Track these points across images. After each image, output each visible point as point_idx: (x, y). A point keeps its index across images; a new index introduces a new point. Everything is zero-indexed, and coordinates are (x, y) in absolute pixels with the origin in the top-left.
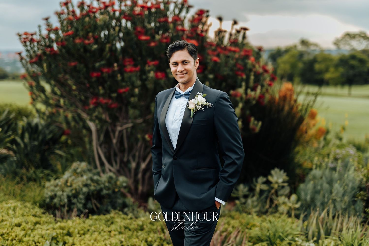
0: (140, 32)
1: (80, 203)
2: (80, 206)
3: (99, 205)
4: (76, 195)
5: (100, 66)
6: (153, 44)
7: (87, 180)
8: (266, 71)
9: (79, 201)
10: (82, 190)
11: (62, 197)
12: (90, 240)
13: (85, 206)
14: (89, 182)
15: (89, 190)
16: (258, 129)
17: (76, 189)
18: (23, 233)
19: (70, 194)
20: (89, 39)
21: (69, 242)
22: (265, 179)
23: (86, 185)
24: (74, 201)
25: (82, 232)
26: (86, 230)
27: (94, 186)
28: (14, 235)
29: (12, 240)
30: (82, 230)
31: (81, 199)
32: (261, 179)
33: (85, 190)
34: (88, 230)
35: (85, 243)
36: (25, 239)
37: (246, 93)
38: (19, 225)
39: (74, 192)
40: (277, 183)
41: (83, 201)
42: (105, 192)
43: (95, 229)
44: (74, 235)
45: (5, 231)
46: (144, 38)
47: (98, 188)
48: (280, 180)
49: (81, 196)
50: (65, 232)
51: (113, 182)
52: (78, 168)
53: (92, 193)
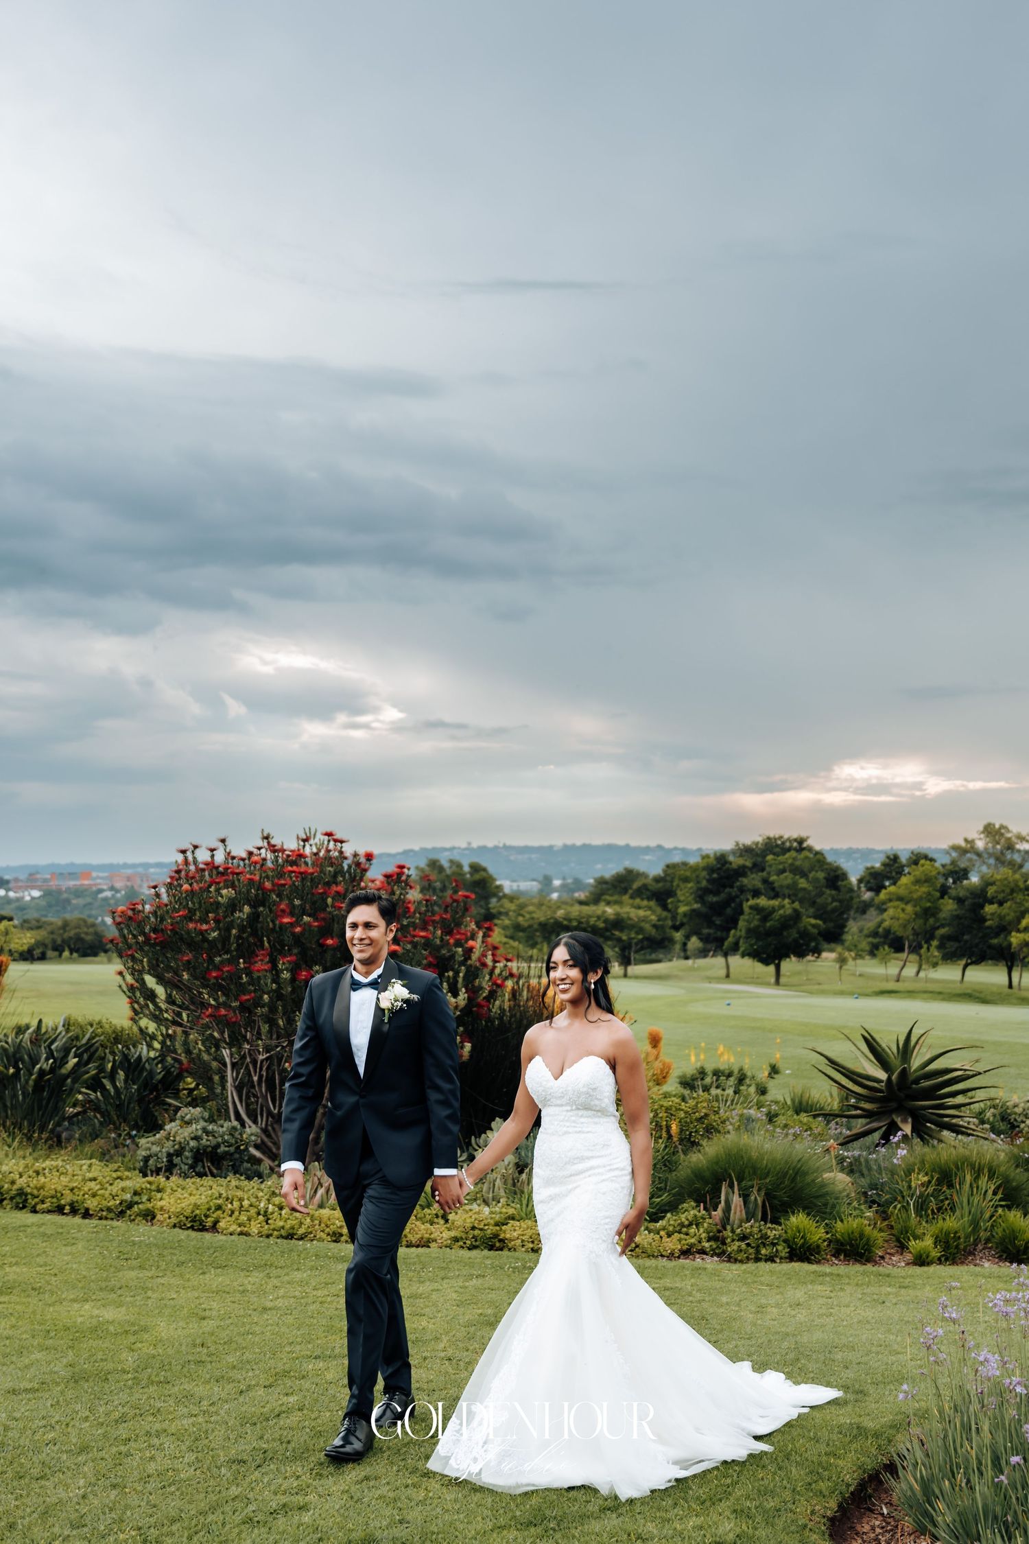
0: (283, 911)
1: (186, 1164)
4: (179, 1153)
5: (222, 962)
6: (298, 929)
7: (197, 1130)
8: (484, 965)
9: (184, 1160)
10: (188, 1144)
11: (160, 1155)
13: (192, 1167)
14: (200, 1133)
15: (200, 1145)
17: (180, 1143)
18: (98, 1187)
19: (172, 1151)
20: (207, 923)
23: (196, 1138)
24: (176, 1160)
25: (177, 1189)
27: (208, 1140)
28: (86, 1189)
29: (84, 1195)
31: (187, 1158)
33: (193, 1144)
36: (100, 1192)
38: (95, 1179)
39: (176, 1147)
41: (190, 1160)
42: (223, 1149)
45: (75, 1185)
46: (286, 920)
47: (213, 1142)
49: (187, 1154)
50: (153, 1187)
51: (237, 1135)
52: (187, 1116)
53: (205, 1151)
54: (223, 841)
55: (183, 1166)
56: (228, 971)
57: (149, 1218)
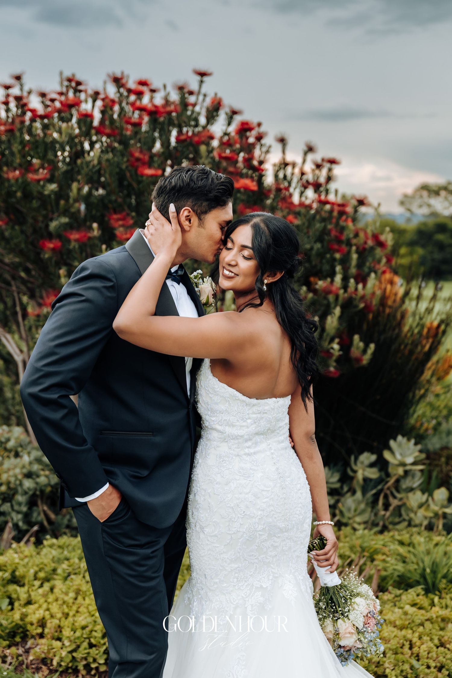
0: (138, 160)
1: (18, 512)
2: (17, 518)
3: (52, 516)
4: (8, 496)
5: (60, 227)
7: (30, 463)
9: (16, 507)
10: (21, 484)
12: (67, 594)
13: (27, 518)
14: (36, 467)
15: (37, 483)
16: (366, 358)
17: (8, 483)
20: (36, 171)
21: (18, 599)
22: (373, 458)
23: (29, 475)
24: (5, 507)
25: (42, 575)
26: (48, 569)
27: (47, 476)
30: (41, 570)
31: (20, 504)
32: (367, 458)
33: (28, 484)
34: (54, 570)
35: (57, 600)
37: (345, 287)
39: (4, 488)
40: (403, 464)
41: (24, 509)
43: (70, 569)
44: (26, 581)
46: (149, 172)
48: (410, 460)
49: (20, 498)
50: (7, 575)
52: (8, 440)
53: (42, 491)
54: (18, 78)
55: (14, 515)
56: (77, 240)
57: (18, 639)
